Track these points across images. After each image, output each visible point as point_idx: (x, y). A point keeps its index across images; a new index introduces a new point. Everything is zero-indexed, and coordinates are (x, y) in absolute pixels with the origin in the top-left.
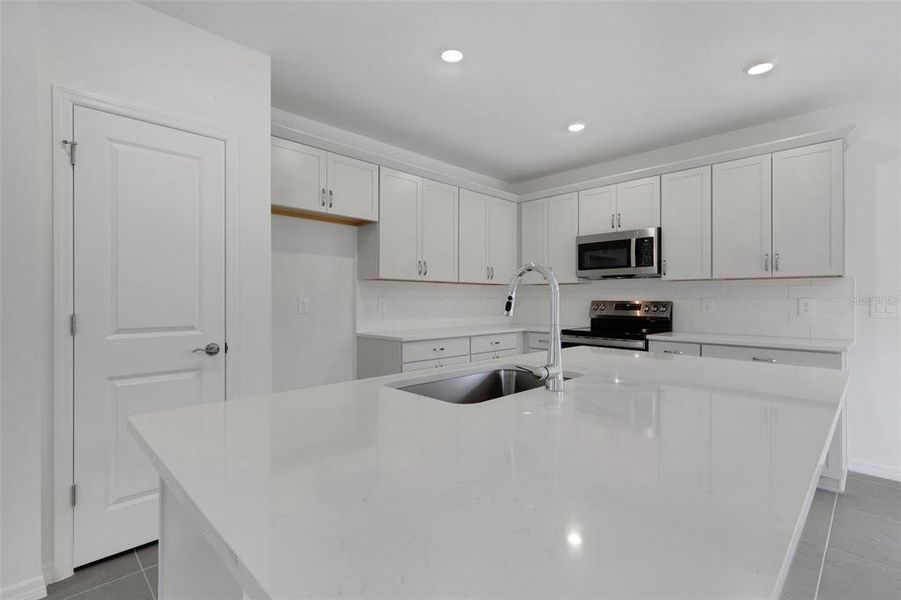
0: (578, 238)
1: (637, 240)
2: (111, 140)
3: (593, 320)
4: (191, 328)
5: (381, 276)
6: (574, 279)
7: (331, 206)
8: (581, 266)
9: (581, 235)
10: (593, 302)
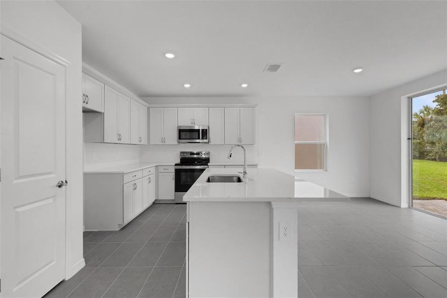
0: (178, 126)
1: (202, 130)
2: (15, 58)
3: (181, 159)
4: (51, 173)
5: (105, 141)
6: (177, 143)
7: (87, 103)
8: (180, 138)
9: (179, 125)
10: (181, 152)
